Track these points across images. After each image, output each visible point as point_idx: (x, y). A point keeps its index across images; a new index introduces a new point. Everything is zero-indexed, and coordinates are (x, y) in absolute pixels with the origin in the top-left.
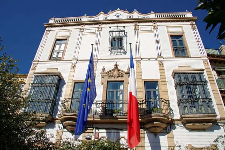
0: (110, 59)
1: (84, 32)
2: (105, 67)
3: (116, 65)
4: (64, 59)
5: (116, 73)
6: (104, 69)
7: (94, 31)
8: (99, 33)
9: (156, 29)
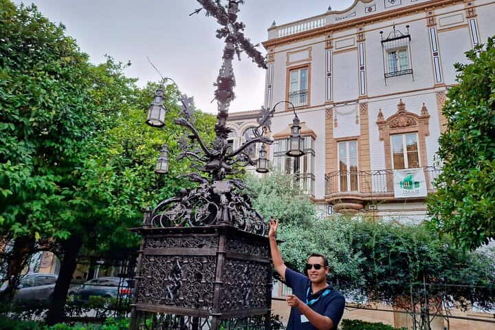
0: (390, 95)
1: (334, 48)
2: (382, 111)
3: (401, 105)
4: (311, 106)
5: (403, 120)
6: (381, 115)
7: (351, 42)
8: (361, 45)
9: (473, 16)
